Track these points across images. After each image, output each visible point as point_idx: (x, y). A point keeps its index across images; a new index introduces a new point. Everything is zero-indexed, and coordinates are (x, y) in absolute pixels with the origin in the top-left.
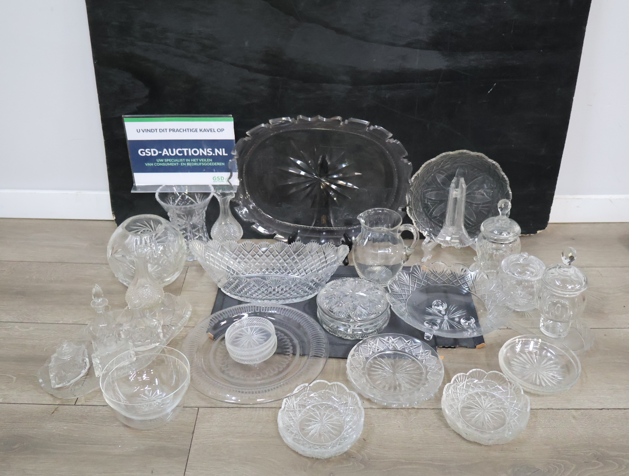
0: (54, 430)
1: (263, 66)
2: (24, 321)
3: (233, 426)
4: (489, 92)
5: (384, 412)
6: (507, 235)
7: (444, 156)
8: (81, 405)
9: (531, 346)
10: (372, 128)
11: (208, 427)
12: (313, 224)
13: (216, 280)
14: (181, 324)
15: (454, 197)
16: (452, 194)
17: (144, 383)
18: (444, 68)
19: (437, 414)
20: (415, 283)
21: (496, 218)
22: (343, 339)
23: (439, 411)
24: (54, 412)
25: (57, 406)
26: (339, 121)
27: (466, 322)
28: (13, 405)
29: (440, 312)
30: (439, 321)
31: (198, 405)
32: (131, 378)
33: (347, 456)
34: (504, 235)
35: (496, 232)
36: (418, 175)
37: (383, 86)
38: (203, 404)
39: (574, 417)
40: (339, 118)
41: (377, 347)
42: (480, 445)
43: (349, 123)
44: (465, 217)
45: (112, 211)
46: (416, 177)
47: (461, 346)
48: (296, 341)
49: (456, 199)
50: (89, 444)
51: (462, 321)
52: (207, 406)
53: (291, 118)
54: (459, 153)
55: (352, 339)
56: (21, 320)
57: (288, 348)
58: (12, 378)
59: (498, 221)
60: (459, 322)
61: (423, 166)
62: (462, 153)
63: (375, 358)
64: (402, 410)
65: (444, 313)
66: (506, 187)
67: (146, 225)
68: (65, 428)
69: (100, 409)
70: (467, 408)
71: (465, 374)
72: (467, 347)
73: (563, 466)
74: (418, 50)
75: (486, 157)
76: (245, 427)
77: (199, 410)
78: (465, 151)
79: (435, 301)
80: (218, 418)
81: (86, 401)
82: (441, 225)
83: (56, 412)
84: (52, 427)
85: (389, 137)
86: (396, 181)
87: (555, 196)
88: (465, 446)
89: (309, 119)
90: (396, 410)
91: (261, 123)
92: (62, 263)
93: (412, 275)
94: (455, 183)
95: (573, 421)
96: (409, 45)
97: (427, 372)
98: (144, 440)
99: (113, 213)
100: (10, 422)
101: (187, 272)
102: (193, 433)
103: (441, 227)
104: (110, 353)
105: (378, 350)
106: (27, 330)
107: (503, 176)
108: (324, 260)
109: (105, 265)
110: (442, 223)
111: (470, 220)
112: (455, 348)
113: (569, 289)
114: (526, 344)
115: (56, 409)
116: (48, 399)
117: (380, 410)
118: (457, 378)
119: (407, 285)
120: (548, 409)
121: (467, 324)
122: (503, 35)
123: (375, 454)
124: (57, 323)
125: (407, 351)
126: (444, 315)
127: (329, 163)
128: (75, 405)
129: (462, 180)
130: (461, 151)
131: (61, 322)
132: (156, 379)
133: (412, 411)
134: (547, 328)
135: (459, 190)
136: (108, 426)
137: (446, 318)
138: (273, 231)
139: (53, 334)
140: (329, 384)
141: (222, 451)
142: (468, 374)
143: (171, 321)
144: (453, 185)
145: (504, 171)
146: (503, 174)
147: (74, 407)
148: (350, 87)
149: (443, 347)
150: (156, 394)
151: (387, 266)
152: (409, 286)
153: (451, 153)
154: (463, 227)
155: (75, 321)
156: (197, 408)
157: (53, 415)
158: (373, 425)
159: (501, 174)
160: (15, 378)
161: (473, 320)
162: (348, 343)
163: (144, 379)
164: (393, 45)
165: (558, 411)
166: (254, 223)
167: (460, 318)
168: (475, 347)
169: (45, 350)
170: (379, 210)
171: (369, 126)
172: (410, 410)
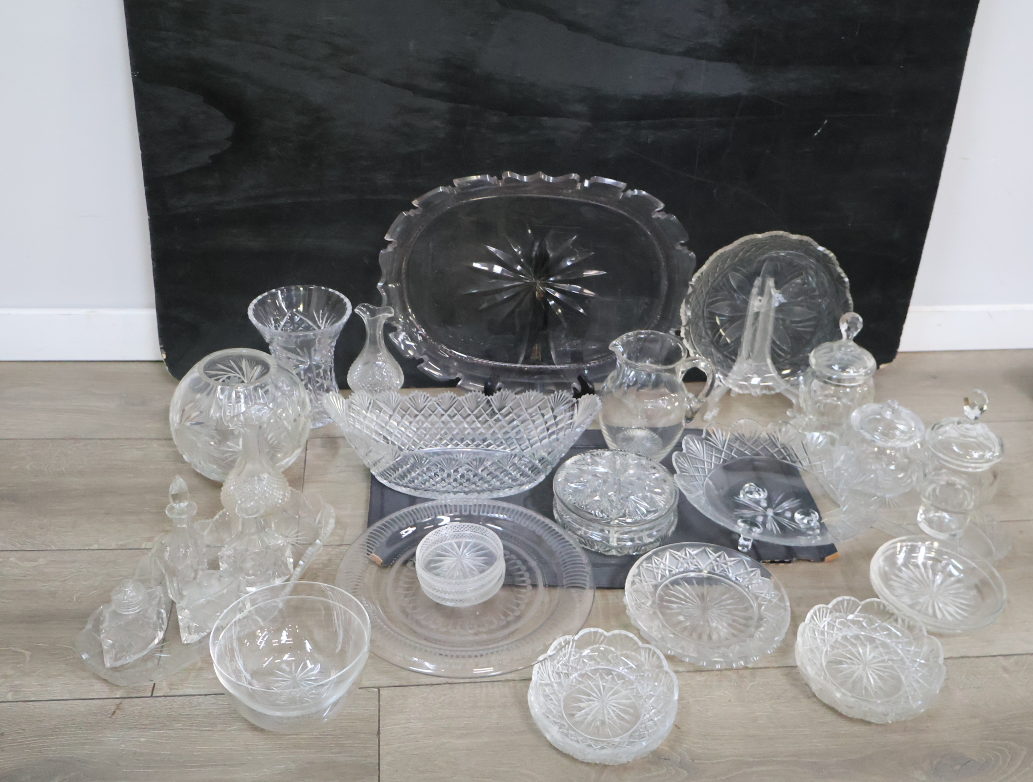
0: (123, 745)
1: (439, 86)
2: (24, 549)
3: (447, 718)
4: (816, 134)
5: (699, 677)
6: (854, 372)
7: (746, 242)
8: (164, 696)
9: (921, 556)
10: (630, 193)
11: (404, 721)
12: (522, 359)
13: (368, 462)
14: (320, 540)
15: (756, 310)
16: (753, 306)
17: (282, 649)
18: (745, 93)
19: (787, 675)
20: (712, 455)
21: (835, 345)
22: (604, 556)
23: (792, 672)
24: (114, 712)
25: (118, 701)
26: (574, 182)
27: (803, 519)
28: (35, 703)
29: (757, 502)
30: (760, 519)
31: (377, 684)
32: (261, 643)
33: (656, 758)
34: (849, 372)
35: (836, 367)
36: (702, 274)
37: (643, 122)
38: (384, 680)
39: (1006, 670)
40: (574, 176)
41: (667, 568)
42: (869, 723)
43: (590, 185)
44: (773, 342)
45: (160, 344)
46: (699, 277)
47: (799, 560)
48: (533, 563)
49: (757, 314)
50: (192, 767)
51: (798, 516)
52: (392, 685)
53: (491, 176)
54: (771, 237)
55: (619, 555)
56: (19, 546)
57: (522, 576)
58: (23, 654)
59: (840, 348)
60: (792, 519)
61: (712, 258)
62: (776, 236)
63: (666, 586)
64: (729, 673)
65: (764, 504)
66: (844, 293)
67: (231, 368)
68: (142, 740)
69: (200, 701)
70: (834, 663)
71: (825, 606)
72: (809, 561)
73: (1007, 751)
74: (704, 62)
75: (815, 243)
76: (469, 717)
77: (381, 692)
78: (781, 233)
79: (747, 485)
80: (418, 705)
81: (170, 689)
82: (733, 357)
83: (118, 711)
84: (118, 740)
85: (657, 210)
86: (664, 284)
87: (911, 308)
88: (845, 727)
89: (525, 178)
90: (718, 672)
91: (438, 186)
92: (75, 439)
93: (706, 443)
94: (759, 288)
95: (1006, 676)
96: (688, 53)
97: (760, 606)
98: (294, 752)
99: (161, 348)
100: (34, 737)
101: (306, 450)
102: (379, 733)
103: (734, 361)
104: (209, 598)
105: (670, 571)
106: (34, 564)
107: (839, 274)
108: (553, 421)
109: (156, 441)
110: (736, 355)
111: (782, 350)
112: (789, 562)
113: (976, 459)
114: (912, 550)
115: (118, 707)
116: (99, 689)
117: (691, 674)
118: (815, 613)
119: (700, 460)
120: (962, 657)
121: (805, 521)
122: (843, 38)
123: (701, 751)
124: (87, 548)
125: (717, 572)
126: (765, 509)
127: (551, 255)
128: (152, 696)
129: (771, 282)
130: (774, 233)
131: (95, 546)
132: (307, 641)
133: (746, 673)
134: (930, 522)
135: (765, 299)
136: (222, 731)
137: (770, 512)
138: (455, 374)
139: (84, 570)
140: (605, 633)
141: (436, 763)
142: (830, 606)
143: (297, 537)
144: (755, 291)
145: (841, 266)
146: (840, 270)
147: (150, 700)
148: (589, 124)
149: (772, 562)
150: (305, 666)
151: (654, 430)
152: (703, 462)
153: (759, 236)
154: (769, 361)
155: (120, 543)
156: (376, 690)
157: (113, 717)
158: (685, 701)
159: (836, 271)
160: (28, 653)
161: (815, 516)
162: (613, 562)
163: (283, 642)
164: (663, 52)
165: (977, 660)
166: (421, 361)
167: (793, 511)
168: (822, 560)
169: (75, 599)
170: (643, 333)
171: (625, 191)
172: (741, 672)
